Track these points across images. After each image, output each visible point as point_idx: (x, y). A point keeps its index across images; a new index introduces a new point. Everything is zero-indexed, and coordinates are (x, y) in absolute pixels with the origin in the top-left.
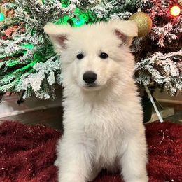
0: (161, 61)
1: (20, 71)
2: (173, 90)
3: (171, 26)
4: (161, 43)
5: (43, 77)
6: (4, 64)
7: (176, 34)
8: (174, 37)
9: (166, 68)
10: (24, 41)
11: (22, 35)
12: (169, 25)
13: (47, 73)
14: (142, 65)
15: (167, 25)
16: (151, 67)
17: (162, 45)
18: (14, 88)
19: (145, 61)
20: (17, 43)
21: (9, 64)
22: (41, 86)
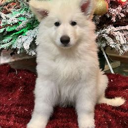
0: (114, 32)
1: (15, 34)
2: (121, 51)
3: (121, 9)
4: (114, 19)
5: (32, 40)
6: (5, 30)
7: (124, 13)
8: (123, 15)
9: (117, 38)
10: (21, 16)
11: (18, 10)
12: (120, 8)
13: (35, 37)
14: (100, 34)
15: (118, 8)
16: (106, 35)
17: (115, 21)
18: (11, 46)
19: (103, 31)
20: (16, 17)
21: (8, 29)
22: (30, 46)
